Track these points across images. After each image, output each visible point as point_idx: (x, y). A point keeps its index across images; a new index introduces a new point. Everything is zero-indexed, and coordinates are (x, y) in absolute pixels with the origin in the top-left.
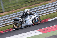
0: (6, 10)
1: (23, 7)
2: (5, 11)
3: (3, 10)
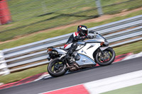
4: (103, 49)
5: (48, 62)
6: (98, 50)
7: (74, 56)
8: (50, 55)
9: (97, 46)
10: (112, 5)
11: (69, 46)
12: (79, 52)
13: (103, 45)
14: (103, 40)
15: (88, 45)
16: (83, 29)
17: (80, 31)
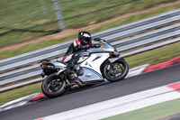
0: (70, 23)
1: (122, 14)
2: (67, 28)
3: (61, 25)
4: (112, 60)
5: (41, 79)
6: (106, 62)
7: (75, 70)
8: (45, 70)
9: (105, 56)
10: (76, 16)
11: (69, 58)
12: (83, 65)
13: (112, 55)
14: (112, 50)
15: (94, 56)
16: (86, 35)
17: (81, 39)
